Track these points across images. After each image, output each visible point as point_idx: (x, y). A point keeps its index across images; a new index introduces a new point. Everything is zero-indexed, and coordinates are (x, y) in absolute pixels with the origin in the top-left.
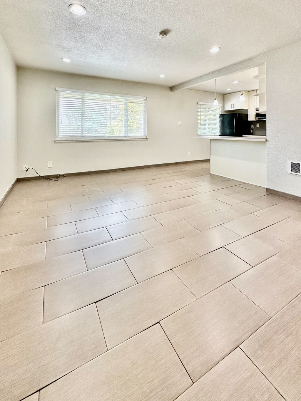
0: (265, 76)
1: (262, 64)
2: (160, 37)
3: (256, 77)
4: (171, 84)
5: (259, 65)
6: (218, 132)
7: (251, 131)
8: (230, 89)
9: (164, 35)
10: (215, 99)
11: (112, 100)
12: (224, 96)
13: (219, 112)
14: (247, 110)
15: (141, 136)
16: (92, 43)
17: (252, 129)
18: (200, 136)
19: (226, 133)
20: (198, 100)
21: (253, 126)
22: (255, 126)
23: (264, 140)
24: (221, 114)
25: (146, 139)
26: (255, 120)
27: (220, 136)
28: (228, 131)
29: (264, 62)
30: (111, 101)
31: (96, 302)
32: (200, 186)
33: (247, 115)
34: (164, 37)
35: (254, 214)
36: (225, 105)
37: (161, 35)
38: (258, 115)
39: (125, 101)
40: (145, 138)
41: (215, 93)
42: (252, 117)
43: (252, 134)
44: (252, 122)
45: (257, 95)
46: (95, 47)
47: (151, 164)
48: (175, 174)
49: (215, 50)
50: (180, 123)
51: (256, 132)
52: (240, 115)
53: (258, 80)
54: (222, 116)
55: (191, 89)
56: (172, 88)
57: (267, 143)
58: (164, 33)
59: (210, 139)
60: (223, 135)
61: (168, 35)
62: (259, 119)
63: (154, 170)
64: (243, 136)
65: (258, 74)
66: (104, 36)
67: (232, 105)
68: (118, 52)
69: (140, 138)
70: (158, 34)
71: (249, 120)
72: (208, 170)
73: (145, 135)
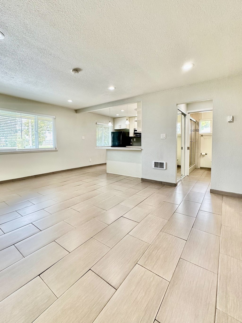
0: (141, 109)
1: (140, 102)
2: (73, 73)
3: (136, 110)
4: (77, 108)
5: (138, 102)
6: (110, 144)
7: (131, 143)
8: (118, 115)
9: (76, 72)
10: (110, 122)
11: (22, 116)
12: (114, 119)
13: (111, 130)
14: (129, 130)
15: (51, 148)
16: (6, 64)
17: (131, 142)
18: (98, 147)
19: (116, 144)
20: (96, 121)
21: (132, 140)
22: (133, 140)
23: (141, 149)
24: (112, 131)
25: (56, 151)
26: (133, 136)
27: (111, 147)
28: (117, 143)
29: (141, 101)
30: (21, 118)
31: (39, 275)
32: (101, 182)
33: (129, 133)
34: (76, 73)
35: (137, 194)
36: (115, 125)
37: (74, 72)
38: (135, 133)
39: (35, 118)
40: (55, 149)
41: (109, 117)
42: (131, 135)
43: (131, 145)
44: (131, 137)
45: (136, 121)
46: (9, 69)
47: (61, 170)
48: (81, 176)
49: (112, 88)
50: (83, 138)
51: (134, 144)
52: (125, 133)
53: (137, 112)
54: (112, 133)
55: (92, 113)
56: (77, 111)
57: (142, 151)
58: (76, 70)
59: (107, 149)
60: (113, 146)
61: (79, 72)
62: (136, 135)
63: (64, 174)
64: (126, 146)
65: (137, 108)
66: (20, 62)
67: (120, 126)
68: (33, 77)
69: (50, 150)
70: (72, 70)
71: (130, 136)
72: (105, 171)
73: (55, 147)
